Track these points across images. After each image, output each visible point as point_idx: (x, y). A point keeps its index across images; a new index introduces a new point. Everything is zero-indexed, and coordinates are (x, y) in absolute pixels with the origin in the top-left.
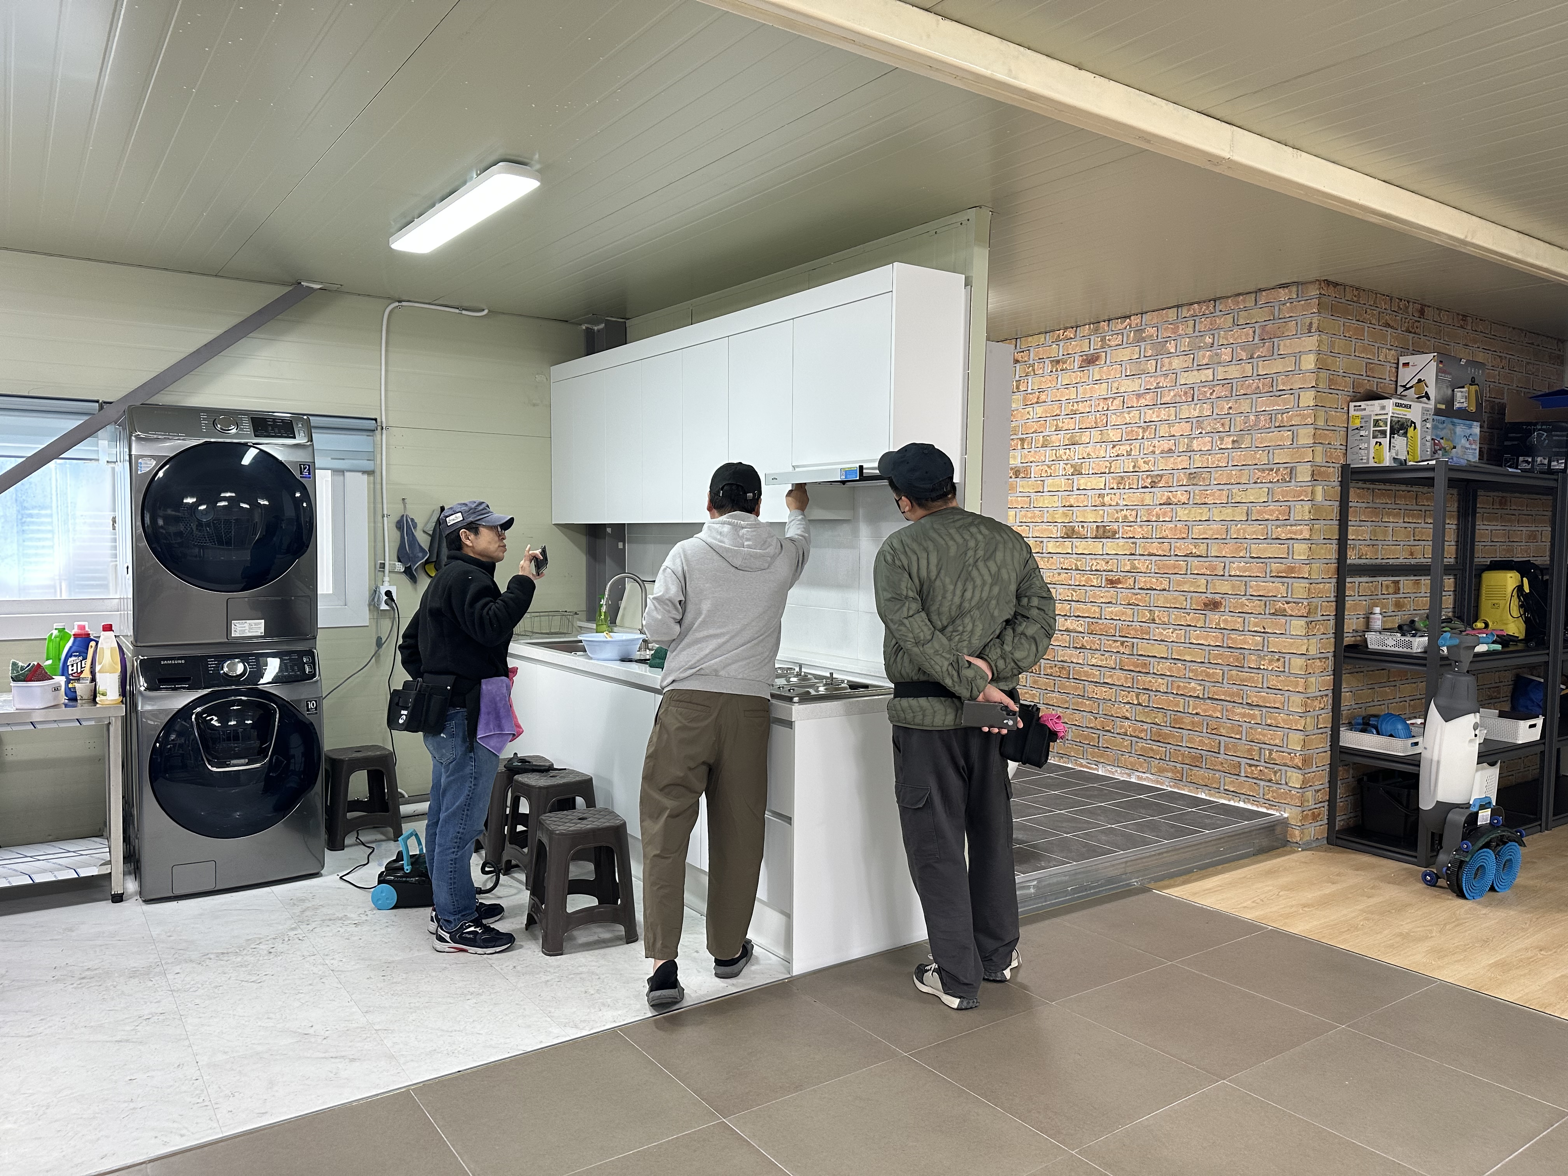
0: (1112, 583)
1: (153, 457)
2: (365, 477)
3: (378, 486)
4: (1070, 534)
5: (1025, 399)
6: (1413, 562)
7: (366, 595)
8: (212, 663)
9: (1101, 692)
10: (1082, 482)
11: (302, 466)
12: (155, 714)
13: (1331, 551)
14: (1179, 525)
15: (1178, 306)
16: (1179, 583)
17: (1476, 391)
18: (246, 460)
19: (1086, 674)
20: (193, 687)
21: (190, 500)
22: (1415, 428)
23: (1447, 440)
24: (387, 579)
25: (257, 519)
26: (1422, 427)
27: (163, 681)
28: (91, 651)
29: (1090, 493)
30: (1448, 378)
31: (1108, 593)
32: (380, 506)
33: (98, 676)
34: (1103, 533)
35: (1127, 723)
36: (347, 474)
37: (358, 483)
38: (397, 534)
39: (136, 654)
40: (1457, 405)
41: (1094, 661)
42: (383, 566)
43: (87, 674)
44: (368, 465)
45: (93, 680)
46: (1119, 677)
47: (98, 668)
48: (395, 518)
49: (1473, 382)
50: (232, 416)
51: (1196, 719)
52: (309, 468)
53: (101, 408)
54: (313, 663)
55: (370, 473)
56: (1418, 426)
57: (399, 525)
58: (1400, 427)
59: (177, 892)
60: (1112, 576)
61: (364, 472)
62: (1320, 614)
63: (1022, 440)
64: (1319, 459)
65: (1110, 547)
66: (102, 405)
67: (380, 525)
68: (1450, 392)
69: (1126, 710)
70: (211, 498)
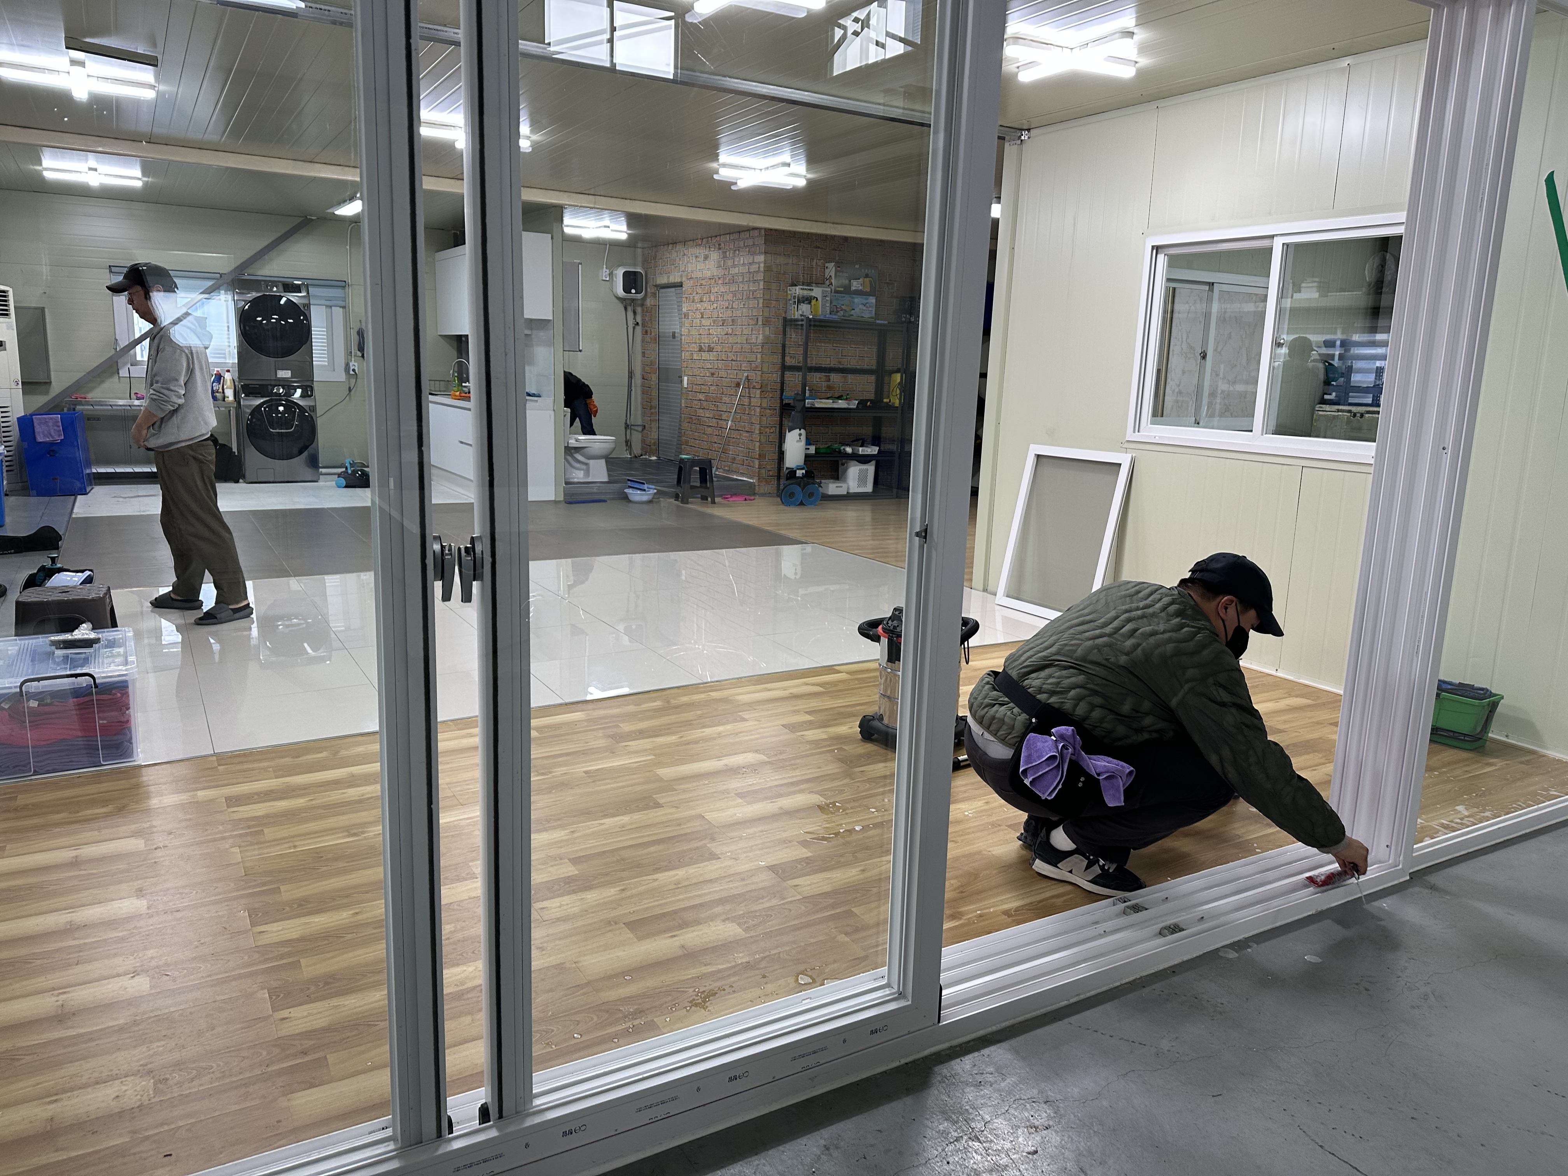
0: (713, 374)
1: (243, 300)
2: (341, 309)
3: (348, 314)
4: (701, 350)
5: (687, 276)
6: (841, 367)
7: (344, 366)
8: (270, 387)
9: (709, 430)
10: (704, 322)
11: (304, 305)
12: (248, 406)
13: (777, 359)
14: (730, 345)
15: (730, 234)
16: (730, 374)
17: (870, 282)
18: (282, 302)
19: (706, 422)
20: (263, 397)
21: (259, 319)
22: (817, 300)
23: (847, 306)
24: (353, 359)
25: (287, 328)
26: (822, 299)
27: (252, 393)
28: (222, 381)
29: (706, 328)
30: (845, 275)
31: (710, 380)
32: (348, 323)
33: (226, 391)
34: (710, 350)
35: (716, 445)
36: (333, 308)
37: (338, 312)
38: (357, 337)
39: (239, 382)
40: (853, 288)
41: (707, 415)
42: (351, 352)
43: (221, 390)
44: (342, 304)
45: (223, 392)
46: (713, 422)
47: (225, 387)
48: (356, 330)
49: (867, 276)
50: (275, 283)
51: (734, 440)
52: (308, 306)
53: (221, 276)
54: (312, 391)
55: (344, 307)
56: (820, 299)
57: (358, 333)
58: (808, 300)
59: (260, 480)
60: (712, 371)
61: (340, 307)
62: (769, 388)
63: (686, 298)
64: (766, 314)
65: (712, 356)
66: (221, 275)
67: (349, 333)
68: (847, 282)
69: (715, 439)
70: (269, 319)
